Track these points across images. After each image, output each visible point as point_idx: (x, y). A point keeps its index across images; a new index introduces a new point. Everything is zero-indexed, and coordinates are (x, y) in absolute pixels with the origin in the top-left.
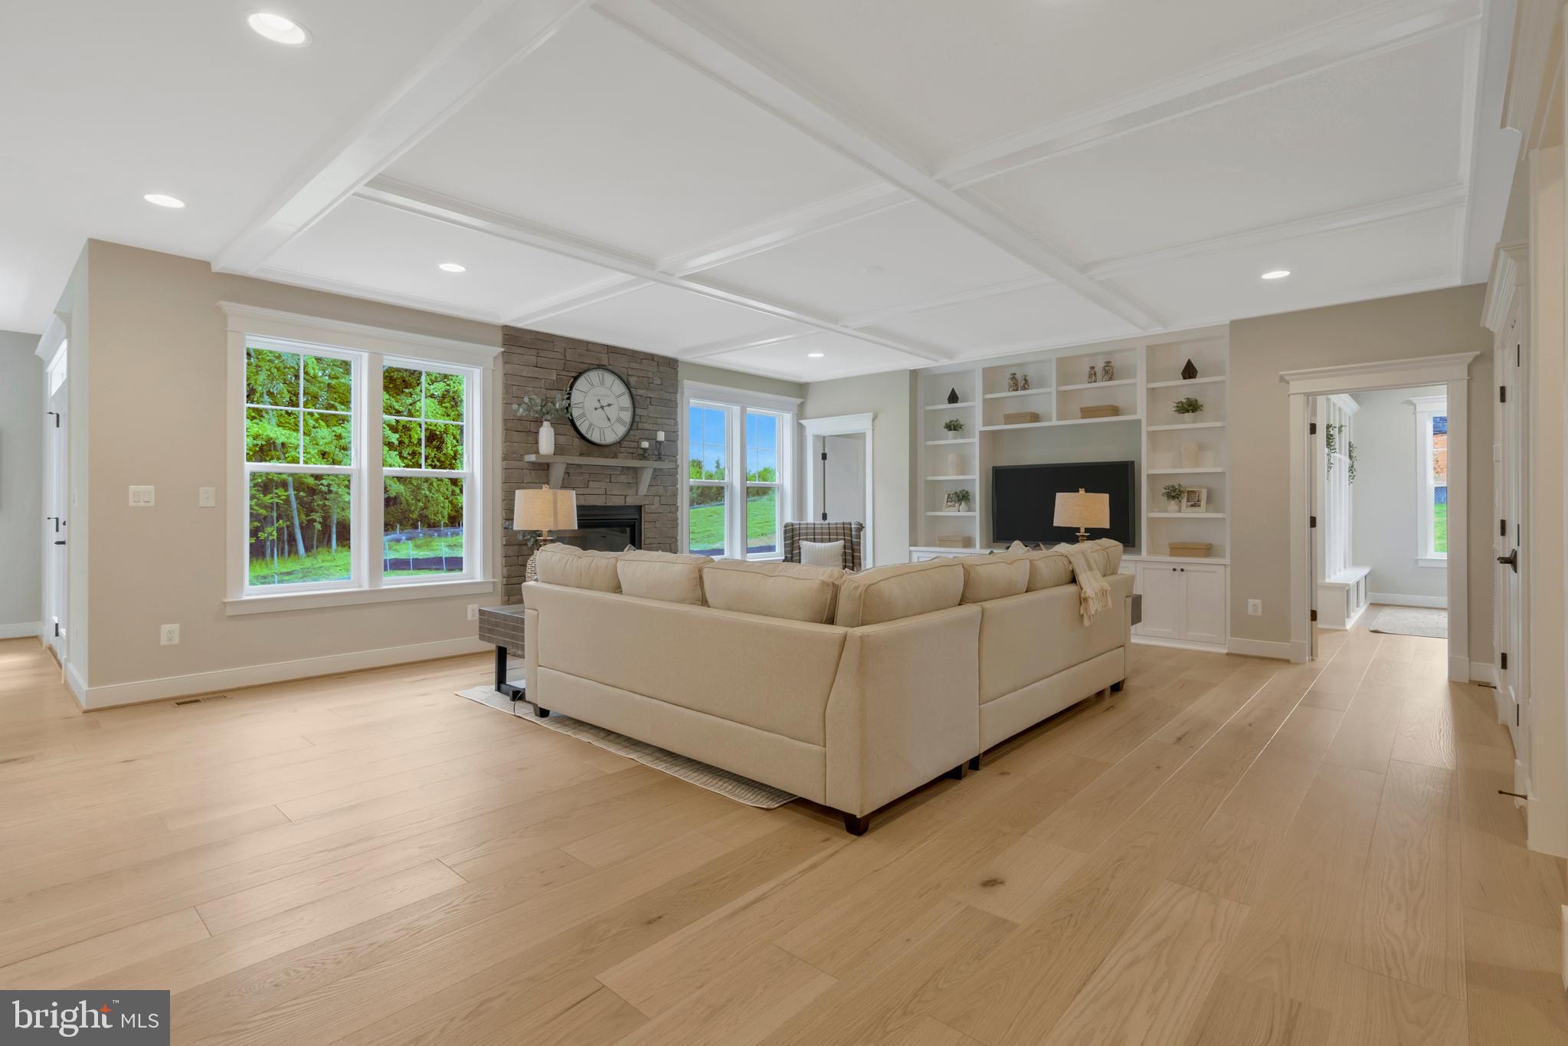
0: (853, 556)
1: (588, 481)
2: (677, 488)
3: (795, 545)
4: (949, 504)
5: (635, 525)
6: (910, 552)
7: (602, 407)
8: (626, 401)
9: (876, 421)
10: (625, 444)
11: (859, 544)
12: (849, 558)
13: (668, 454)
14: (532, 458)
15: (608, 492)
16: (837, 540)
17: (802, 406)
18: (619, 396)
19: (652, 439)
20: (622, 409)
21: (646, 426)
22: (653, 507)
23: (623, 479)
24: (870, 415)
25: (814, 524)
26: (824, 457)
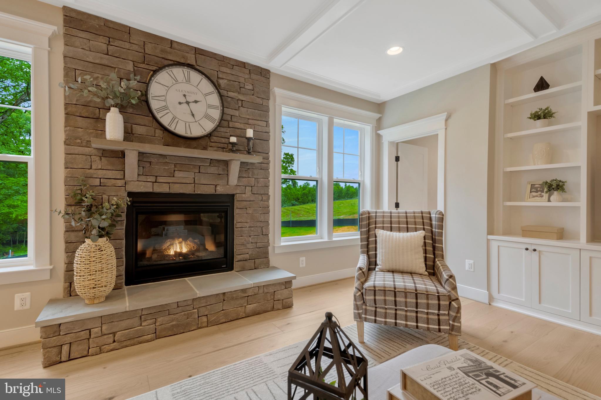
0: (434, 248)
1: (174, 171)
2: (269, 181)
3: (371, 233)
4: (534, 194)
5: (227, 211)
6: (488, 240)
7: (188, 103)
8: (214, 99)
9: (450, 121)
10: (214, 139)
11: (441, 234)
12: (430, 248)
13: (260, 151)
14: (96, 144)
15: (196, 182)
16: (416, 230)
17: (379, 120)
18: (206, 95)
19: (241, 135)
20: (210, 106)
21: (237, 125)
22: (244, 195)
23: (213, 170)
24: (444, 116)
25: (391, 213)
26: (397, 159)
